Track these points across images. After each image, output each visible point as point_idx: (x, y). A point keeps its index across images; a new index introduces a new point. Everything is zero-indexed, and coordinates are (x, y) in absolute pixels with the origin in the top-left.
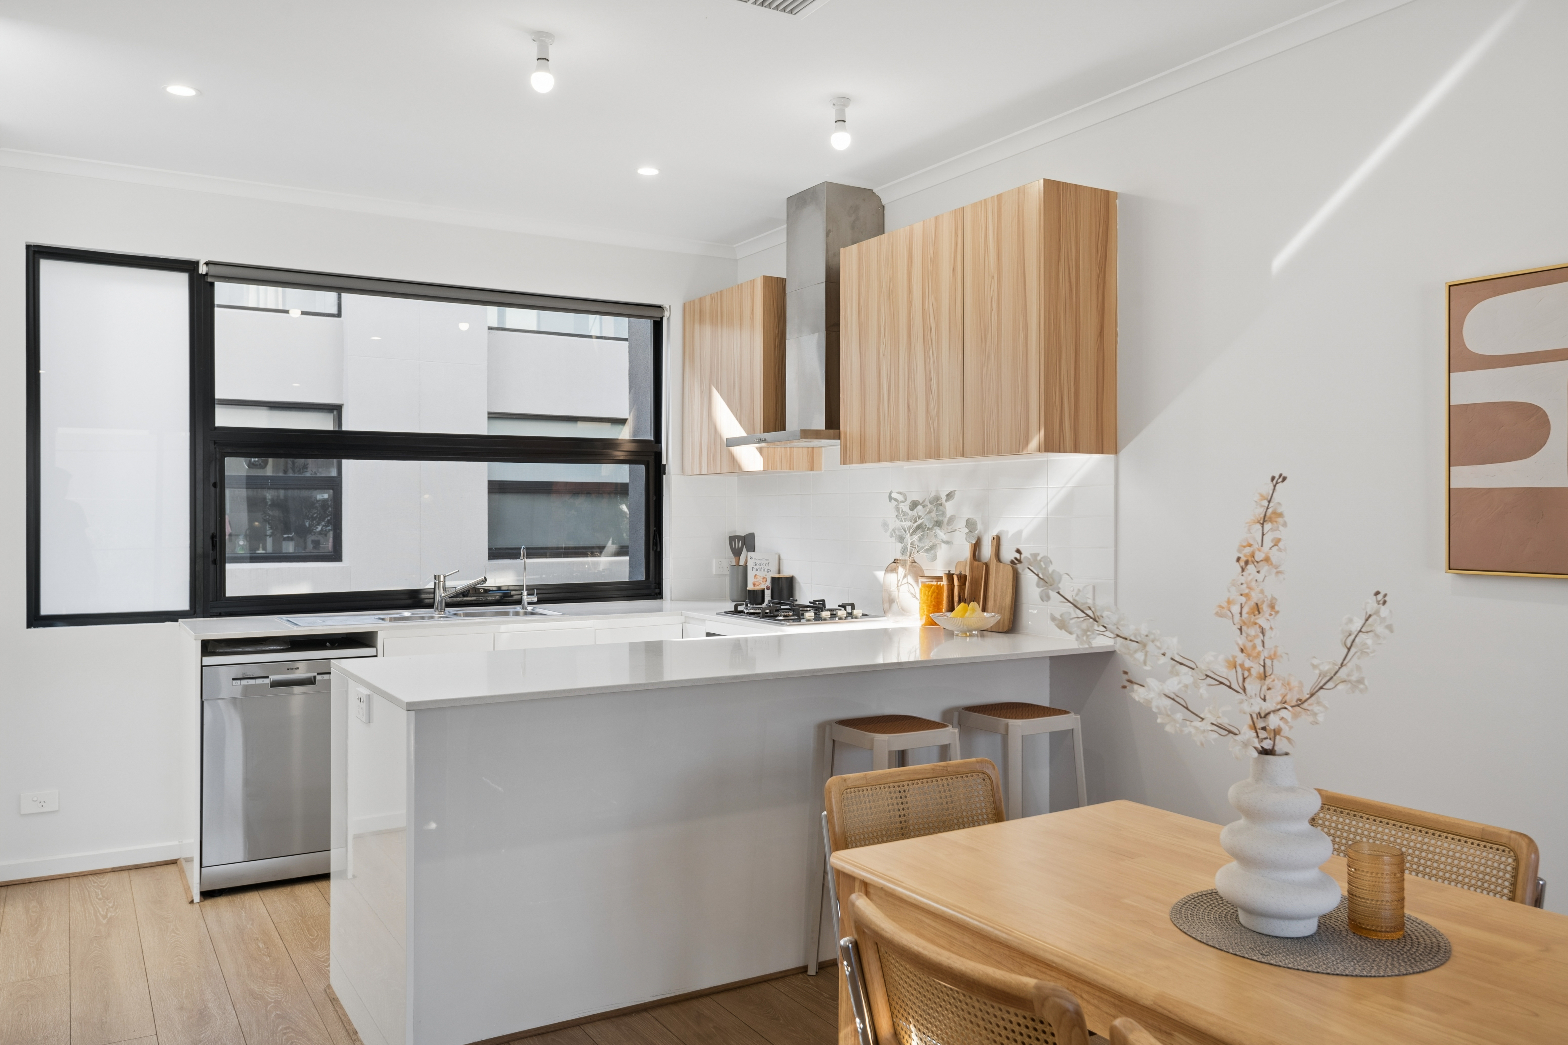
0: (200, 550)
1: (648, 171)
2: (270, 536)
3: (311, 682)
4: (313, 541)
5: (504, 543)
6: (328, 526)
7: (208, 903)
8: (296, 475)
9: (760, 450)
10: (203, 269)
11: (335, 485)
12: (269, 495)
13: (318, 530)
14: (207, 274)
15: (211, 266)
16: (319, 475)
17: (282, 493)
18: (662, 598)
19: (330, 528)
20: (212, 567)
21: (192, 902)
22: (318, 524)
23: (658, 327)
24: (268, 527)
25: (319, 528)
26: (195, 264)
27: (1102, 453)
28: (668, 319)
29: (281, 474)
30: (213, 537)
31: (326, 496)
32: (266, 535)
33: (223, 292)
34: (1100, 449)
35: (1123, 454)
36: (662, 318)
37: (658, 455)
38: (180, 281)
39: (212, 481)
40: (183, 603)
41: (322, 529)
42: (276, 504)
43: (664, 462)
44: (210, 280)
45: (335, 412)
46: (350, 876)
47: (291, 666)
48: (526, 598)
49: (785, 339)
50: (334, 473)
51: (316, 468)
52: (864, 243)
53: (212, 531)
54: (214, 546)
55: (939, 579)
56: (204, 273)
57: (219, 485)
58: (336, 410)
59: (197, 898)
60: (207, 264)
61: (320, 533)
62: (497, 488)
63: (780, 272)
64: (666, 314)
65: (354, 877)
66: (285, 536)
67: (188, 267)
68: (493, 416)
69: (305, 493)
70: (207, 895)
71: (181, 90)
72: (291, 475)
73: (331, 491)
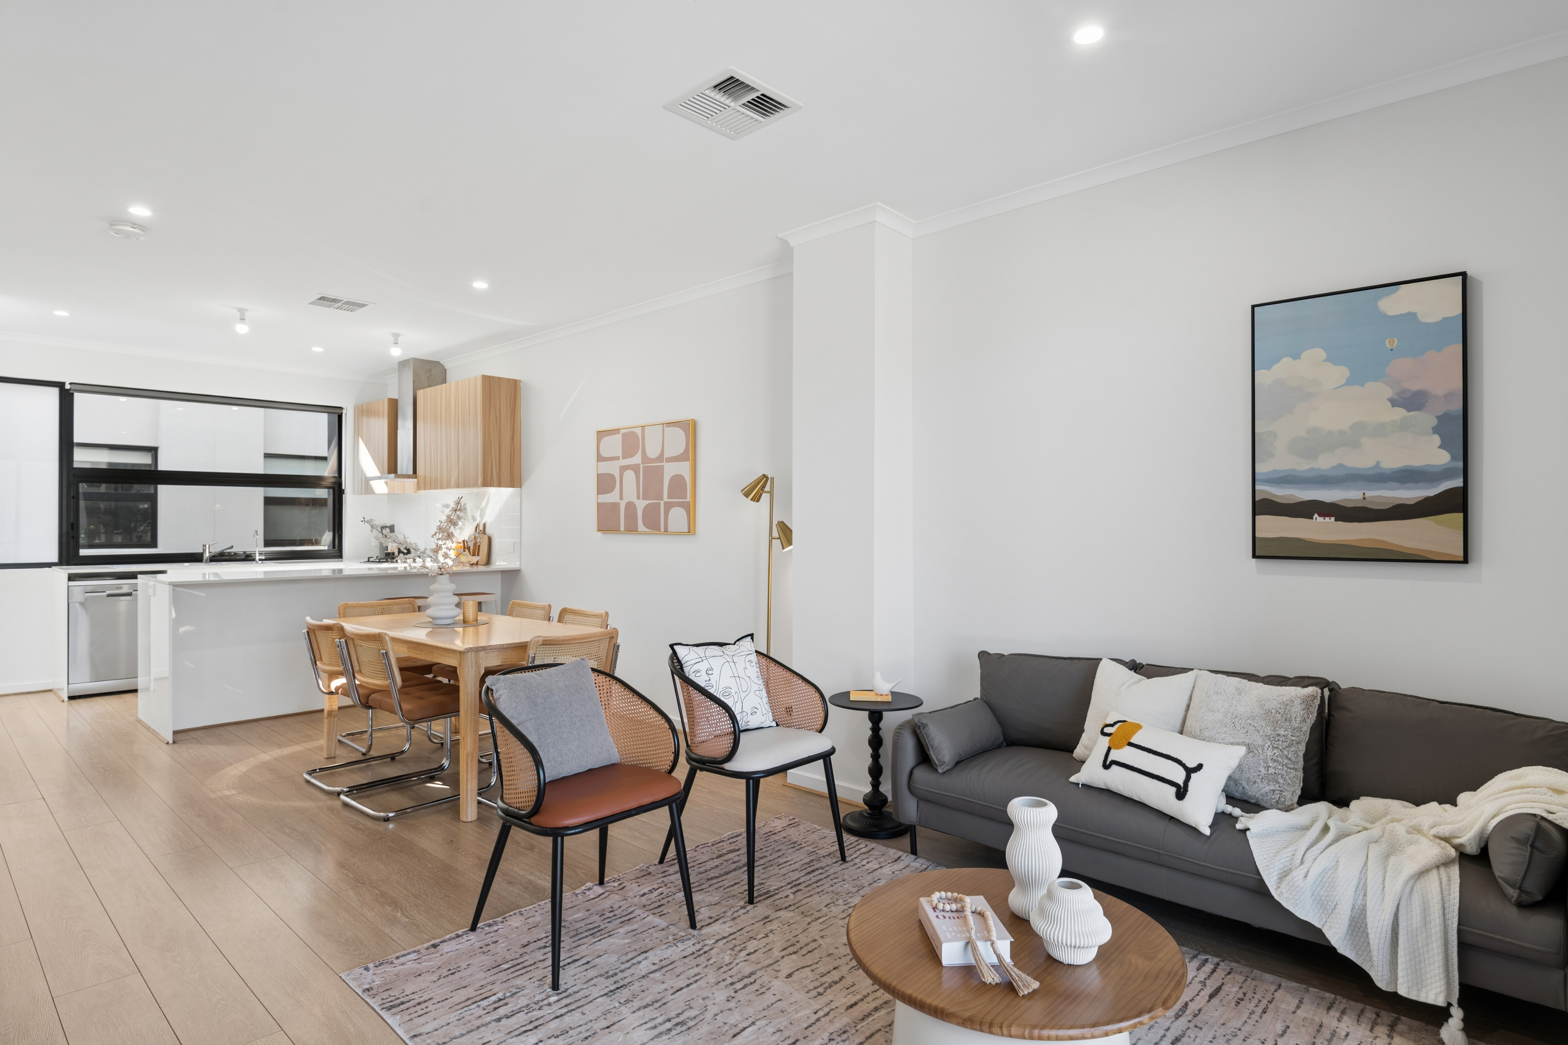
0: (64, 531)
1: (318, 349)
2: (104, 533)
3: (130, 594)
4: (137, 537)
5: (273, 537)
6: (148, 527)
7: (73, 702)
8: (124, 492)
9: (386, 483)
10: (67, 387)
11: (153, 500)
12: (102, 505)
13: (141, 529)
14: (70, 389)
15: (72, 385)
16: (141, 492)
17: (113, 503)
18: (342, 558)
19: (150, 528)
20: (71, 540)
21: (63, 701)
22: (141, 525)
23: (340, 417)
24: (102, 527)
25: (142, 528)
26: (63, 384)
27: (513, 487)
28: (346, 414)
29: (112, 491)
30: (72, 525)
31: (146, 506)
32: (100, 533)
33: (79, 399)
34: (512, 486)
35: (524, 487)
36: (342, 414)
37: (340, 484)
38: (55, 392)
39: (72, 495)
40: (55, 559)
41: (144, 529)
42: (107, 512)
43: (343, 488)
44: (71, 392)
45: (153, 452)
46: (152, 689)
47: (119, 587)
48: (257, 558)
49: (397, 429)
50: (152, 491)
51: (138, 488)
52: (426, 389)
53: (72, 521)
54: (73, 529)
55: (460, 543)
56: (68, 388)
57: (76, 498)
58: (153, 451)
59: (66, 699)
60: (70, 384)
61: (142, 531)
62: (268, 501)
63: (395, 396)
64: (344, 411)
65: (154, 691)
66: (115, 532)
67: (60, 385)
68: (267, 456)
69: (131, 504)
70: (71, 698)
71: (62, 313)
72: (120, 492)
73: (150, 503)
